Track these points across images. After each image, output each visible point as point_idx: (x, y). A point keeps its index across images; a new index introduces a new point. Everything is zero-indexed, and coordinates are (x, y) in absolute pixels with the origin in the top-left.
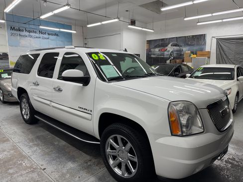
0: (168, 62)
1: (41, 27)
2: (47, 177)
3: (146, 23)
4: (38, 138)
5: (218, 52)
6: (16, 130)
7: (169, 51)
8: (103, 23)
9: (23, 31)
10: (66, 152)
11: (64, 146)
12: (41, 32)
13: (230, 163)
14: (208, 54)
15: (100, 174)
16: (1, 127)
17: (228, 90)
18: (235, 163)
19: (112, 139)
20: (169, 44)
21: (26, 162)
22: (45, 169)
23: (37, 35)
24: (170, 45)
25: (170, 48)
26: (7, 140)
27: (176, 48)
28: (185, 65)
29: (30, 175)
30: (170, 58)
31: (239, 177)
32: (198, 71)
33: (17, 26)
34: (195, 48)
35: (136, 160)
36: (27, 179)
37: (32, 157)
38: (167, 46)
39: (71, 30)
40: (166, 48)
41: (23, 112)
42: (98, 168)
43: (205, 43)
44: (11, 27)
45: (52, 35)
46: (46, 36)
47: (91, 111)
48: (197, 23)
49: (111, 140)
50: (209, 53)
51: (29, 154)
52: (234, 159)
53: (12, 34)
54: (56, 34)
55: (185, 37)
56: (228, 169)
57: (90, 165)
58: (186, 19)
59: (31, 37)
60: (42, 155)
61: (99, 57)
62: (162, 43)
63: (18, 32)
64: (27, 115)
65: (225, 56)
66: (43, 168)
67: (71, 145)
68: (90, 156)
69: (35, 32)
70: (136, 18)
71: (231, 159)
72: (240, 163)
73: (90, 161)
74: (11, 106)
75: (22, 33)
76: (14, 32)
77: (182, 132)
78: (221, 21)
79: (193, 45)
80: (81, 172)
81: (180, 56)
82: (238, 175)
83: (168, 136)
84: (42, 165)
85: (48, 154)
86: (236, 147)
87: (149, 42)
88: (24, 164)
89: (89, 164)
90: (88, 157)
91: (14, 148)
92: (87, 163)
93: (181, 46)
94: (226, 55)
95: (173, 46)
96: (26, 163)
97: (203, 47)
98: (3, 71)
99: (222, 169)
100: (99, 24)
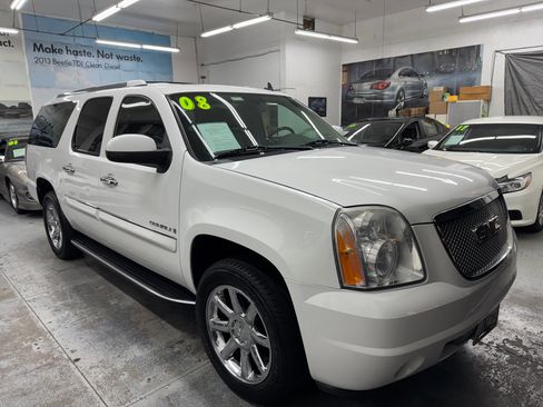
0: (392, 113)
1: (99, 42)
2: (78, 378)
3: (341, 25)
4: (77, 290)
5: (510, 88)
6: (33, 273)
7: (393, 89)
8: (237, 26)
9: (60, 51)
10: (131, 322)
11: (130, 308)
12: (102, 53)
13: (509, 351)
14: (487, 94)
15: (197, 374)
16: (4, 266)
17: (524, 176)
18: (521, 352)
19: (218, 294)
20: (394, 71)
21: (40, 343)
22: (77, 360)
23: (93, 60)
24: (396, 75)
25: (397, 82)
26: (11, 295)
27: (410, 81)
28: (430, 121)
29: (44, 374)
30: (396, 103)
31: (524, 384)
32: (457, 133)
33: (47, 41)
34: (454, 80)
35: (267, 343)
36: (36, 381)
37: (55, 334)
38: (389, 76)
39: (169, 46)
40: (387, 81)
41: (51, 234)
42: (194, 359)
43: (480, 67)
44: (35, 45)
45: (126, 58)
46: (114, 62)
47: (175, 231)
48: (460, 18)
49: (216, 297)
50: (489, 89)
51: (50, 327)
52: (518, 343)
53: (38, 60)
54: (135, 57)
55: (432, 53)
56: (500, 366)
57: (179, 352)
58: (430, 10)
59: (79, 64)
60: (78, 329)
61: (196, 103)
62: (379, 70)
63: (51, 56)
64: (59, 239)
65: (525, 97)
66: (73, 358)
67: (146, 306)
68: (184, 331)
69: (89, 54)
70: (316, 11)
71: (512, 343)
72: (531, 352)
73: (181, 342)
74: (33, 220)
75: (59, 57)
76: (41, 54)
77: (368, 280)
78: (517, 11)
79: (451, 73)
80: (156, 368)
81: (420, 100)
82: (523, 380)
83: (332, 289)
84: (72, 352)
85: (91, 326)
86: (529, 313)
87: (348, 68)
88: (35, 348)
89: (176, 349)
90: (177, 334)
91: (22, 313)
92: (172, 347)
93: (422, 76)
94: (528, 94)
95: (404, 75)
96: (39, 347)
97: (473, 75)
98: (16, 143)
99: (485, 365)
100: (228, 29)
